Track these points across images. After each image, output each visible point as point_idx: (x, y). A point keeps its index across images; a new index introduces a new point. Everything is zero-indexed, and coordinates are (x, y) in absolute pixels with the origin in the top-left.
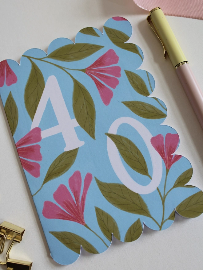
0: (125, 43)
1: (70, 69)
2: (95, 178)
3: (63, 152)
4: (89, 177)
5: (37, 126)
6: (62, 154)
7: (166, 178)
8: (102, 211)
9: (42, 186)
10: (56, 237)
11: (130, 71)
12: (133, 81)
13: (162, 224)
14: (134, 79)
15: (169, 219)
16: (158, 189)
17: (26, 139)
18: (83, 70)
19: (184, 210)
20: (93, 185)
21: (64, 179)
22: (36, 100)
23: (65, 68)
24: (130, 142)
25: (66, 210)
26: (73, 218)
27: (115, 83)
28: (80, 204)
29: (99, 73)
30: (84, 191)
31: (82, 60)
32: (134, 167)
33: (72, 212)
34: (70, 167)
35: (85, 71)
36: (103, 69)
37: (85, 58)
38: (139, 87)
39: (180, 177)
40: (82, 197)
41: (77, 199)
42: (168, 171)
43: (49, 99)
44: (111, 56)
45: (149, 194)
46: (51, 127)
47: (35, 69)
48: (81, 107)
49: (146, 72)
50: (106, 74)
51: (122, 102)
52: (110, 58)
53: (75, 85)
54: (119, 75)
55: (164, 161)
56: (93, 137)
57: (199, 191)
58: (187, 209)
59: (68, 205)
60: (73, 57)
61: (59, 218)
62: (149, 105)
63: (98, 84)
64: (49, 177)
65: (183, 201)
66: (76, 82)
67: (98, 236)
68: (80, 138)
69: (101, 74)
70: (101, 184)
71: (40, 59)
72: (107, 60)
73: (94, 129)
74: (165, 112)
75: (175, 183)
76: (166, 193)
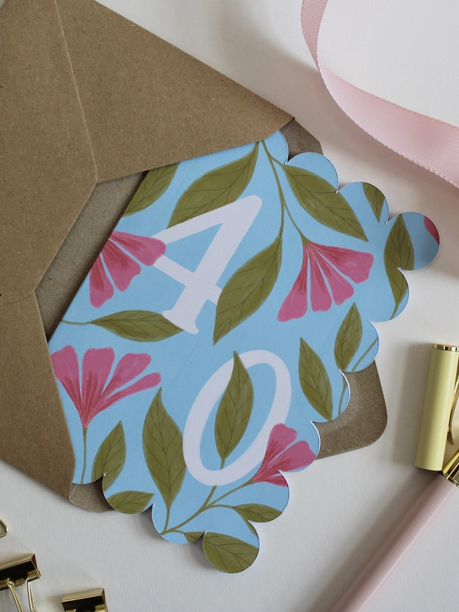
0: (399, 269)
1: (291, 218)
2: (161, 389)
3: (159, 313)
4: (154, 379)
5: (166, 243)
6: (156, 313)
7: (239, 488)
8: (123, 436)
9: (88, 323)
11: (360, 311)
12: (346, 330)
13: (172, 530)
14: (350, 329)
15: (185, 534)
16: (215, 488)
17: (132, 240)
18: (304, 239)
19: (213, 545)
20: (148, 395)
21: (122, 346)
22: (203, 206)
23: (287, 208)
24: (250, 398)
25: (83, 386)
26: (81, 405)
27: (322, 304)
28: (107, 397)
29: (320, 267)
30: (129, 388)
31: (319, 224)
32: (219, 430)
33: (87, 396)
34: (146, 341)
35: (306, 242)
36: (330, 270)
37: (326, 226)
38: (344, 347)
39: (256, 506)
40: (119, 393)
41: (111, 387)
42: (250, 482)
43: (221, 225)
44: (360, 265)
45: (197, 482)
46: (181, 264)
47: (249, 162)
48: (246, 284)
49: (376, 338)
50: (326, 280)
52: (356, 265)
53: (272, 247)
54: (339, 300)
55: (262, 466)
56: (216, 339)
57: (257, 546)
58: (218, 549)
59: (91, 382)
60: (313, 206)
61: (64, 386)
62: (329, 382)
63: (301, 280)
64: (107, 322)
65: (225, 536)
66: (278, 243)
67: (85, 457)
68: (199, 322)
69: (320, 272)
70: (157, 406)
71: (270, 157)
72: (351, 264)
73: (228, 330)
74: (335, 414)
75: (242, 505)
76: (216, 504)
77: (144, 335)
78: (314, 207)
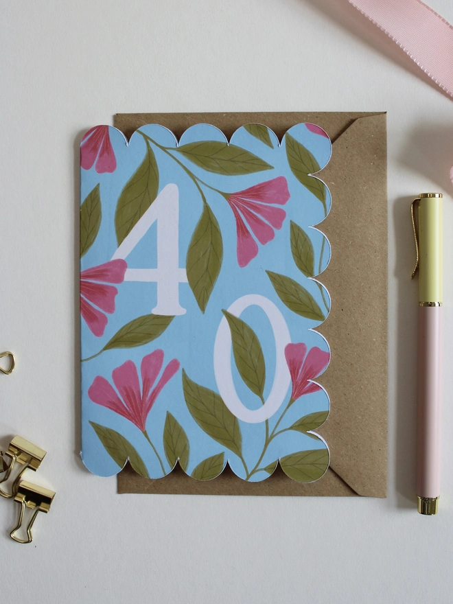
0: (309, 175)
1: (206, 185)
2: (183, 370)
3: (149, 313)
4: (174, 365)
5: (123, 258)
6: (147, 315)
7: (285, 411)
8: (176, 421)
9: (101, 352)
10: (97, 432)
11: (298, 224)
12: (297, 244)
13: (253, 472)
14: (299, 242)
15: (265, 469)
16: (267, 421)
17: (98, 271)
18: (225, 195)
19: (291, 466)
20: (177, 379)
21: (136, 355)
22: (135, 215)
23: (198, 179)
24: (254, 338)
25: (124, 400)
26: (130, 415)
27: (267, 236)
28: (147, 399)
29: (249, 209)
30: (160, 382)
31: (230, 177)
32: (245, 376)
33: (132, 406)
34: (152, 340)
35: (228, 197)
36: (258, 206)
37: (235, 175)
38: (303, 259)
39: (307, 417)
40: (154, 391)
41: (146, 390)
42: (292, 401)
43: (156, 221)
44: (278, 189)
45: (251, 425)
46: (144, 268)
47: (150, 162)
48: (202, 254)
49: (322, 237)
50: (259, 216)
51: (266, 271)
52: (275, 192)
53: (204, 215)
54: (278, 225)
55: (293, 385)
56: (203, 308)
57: (325, 448)
58: (296, 466)
59: (129, 394)
61: (110, 408)
62: (307, 292)
63: (241, 228)
64: (116, 342)
65: (296, 454)
66: (207, 210)
67: (157, 454)
68: (183, 303)
69: (251, 212)
70: (187, 383)
71: (163, 149)
72: (270, 193)
73: (208, 297)
74: (325, 313)
75: (296, 423)
76: (275, 432)
77: (148, 336)
78: (218, 166)
